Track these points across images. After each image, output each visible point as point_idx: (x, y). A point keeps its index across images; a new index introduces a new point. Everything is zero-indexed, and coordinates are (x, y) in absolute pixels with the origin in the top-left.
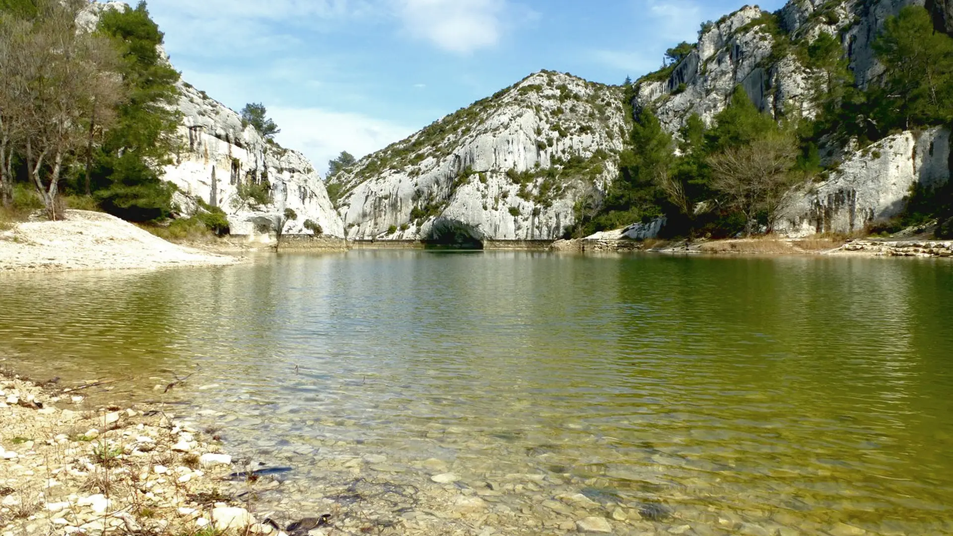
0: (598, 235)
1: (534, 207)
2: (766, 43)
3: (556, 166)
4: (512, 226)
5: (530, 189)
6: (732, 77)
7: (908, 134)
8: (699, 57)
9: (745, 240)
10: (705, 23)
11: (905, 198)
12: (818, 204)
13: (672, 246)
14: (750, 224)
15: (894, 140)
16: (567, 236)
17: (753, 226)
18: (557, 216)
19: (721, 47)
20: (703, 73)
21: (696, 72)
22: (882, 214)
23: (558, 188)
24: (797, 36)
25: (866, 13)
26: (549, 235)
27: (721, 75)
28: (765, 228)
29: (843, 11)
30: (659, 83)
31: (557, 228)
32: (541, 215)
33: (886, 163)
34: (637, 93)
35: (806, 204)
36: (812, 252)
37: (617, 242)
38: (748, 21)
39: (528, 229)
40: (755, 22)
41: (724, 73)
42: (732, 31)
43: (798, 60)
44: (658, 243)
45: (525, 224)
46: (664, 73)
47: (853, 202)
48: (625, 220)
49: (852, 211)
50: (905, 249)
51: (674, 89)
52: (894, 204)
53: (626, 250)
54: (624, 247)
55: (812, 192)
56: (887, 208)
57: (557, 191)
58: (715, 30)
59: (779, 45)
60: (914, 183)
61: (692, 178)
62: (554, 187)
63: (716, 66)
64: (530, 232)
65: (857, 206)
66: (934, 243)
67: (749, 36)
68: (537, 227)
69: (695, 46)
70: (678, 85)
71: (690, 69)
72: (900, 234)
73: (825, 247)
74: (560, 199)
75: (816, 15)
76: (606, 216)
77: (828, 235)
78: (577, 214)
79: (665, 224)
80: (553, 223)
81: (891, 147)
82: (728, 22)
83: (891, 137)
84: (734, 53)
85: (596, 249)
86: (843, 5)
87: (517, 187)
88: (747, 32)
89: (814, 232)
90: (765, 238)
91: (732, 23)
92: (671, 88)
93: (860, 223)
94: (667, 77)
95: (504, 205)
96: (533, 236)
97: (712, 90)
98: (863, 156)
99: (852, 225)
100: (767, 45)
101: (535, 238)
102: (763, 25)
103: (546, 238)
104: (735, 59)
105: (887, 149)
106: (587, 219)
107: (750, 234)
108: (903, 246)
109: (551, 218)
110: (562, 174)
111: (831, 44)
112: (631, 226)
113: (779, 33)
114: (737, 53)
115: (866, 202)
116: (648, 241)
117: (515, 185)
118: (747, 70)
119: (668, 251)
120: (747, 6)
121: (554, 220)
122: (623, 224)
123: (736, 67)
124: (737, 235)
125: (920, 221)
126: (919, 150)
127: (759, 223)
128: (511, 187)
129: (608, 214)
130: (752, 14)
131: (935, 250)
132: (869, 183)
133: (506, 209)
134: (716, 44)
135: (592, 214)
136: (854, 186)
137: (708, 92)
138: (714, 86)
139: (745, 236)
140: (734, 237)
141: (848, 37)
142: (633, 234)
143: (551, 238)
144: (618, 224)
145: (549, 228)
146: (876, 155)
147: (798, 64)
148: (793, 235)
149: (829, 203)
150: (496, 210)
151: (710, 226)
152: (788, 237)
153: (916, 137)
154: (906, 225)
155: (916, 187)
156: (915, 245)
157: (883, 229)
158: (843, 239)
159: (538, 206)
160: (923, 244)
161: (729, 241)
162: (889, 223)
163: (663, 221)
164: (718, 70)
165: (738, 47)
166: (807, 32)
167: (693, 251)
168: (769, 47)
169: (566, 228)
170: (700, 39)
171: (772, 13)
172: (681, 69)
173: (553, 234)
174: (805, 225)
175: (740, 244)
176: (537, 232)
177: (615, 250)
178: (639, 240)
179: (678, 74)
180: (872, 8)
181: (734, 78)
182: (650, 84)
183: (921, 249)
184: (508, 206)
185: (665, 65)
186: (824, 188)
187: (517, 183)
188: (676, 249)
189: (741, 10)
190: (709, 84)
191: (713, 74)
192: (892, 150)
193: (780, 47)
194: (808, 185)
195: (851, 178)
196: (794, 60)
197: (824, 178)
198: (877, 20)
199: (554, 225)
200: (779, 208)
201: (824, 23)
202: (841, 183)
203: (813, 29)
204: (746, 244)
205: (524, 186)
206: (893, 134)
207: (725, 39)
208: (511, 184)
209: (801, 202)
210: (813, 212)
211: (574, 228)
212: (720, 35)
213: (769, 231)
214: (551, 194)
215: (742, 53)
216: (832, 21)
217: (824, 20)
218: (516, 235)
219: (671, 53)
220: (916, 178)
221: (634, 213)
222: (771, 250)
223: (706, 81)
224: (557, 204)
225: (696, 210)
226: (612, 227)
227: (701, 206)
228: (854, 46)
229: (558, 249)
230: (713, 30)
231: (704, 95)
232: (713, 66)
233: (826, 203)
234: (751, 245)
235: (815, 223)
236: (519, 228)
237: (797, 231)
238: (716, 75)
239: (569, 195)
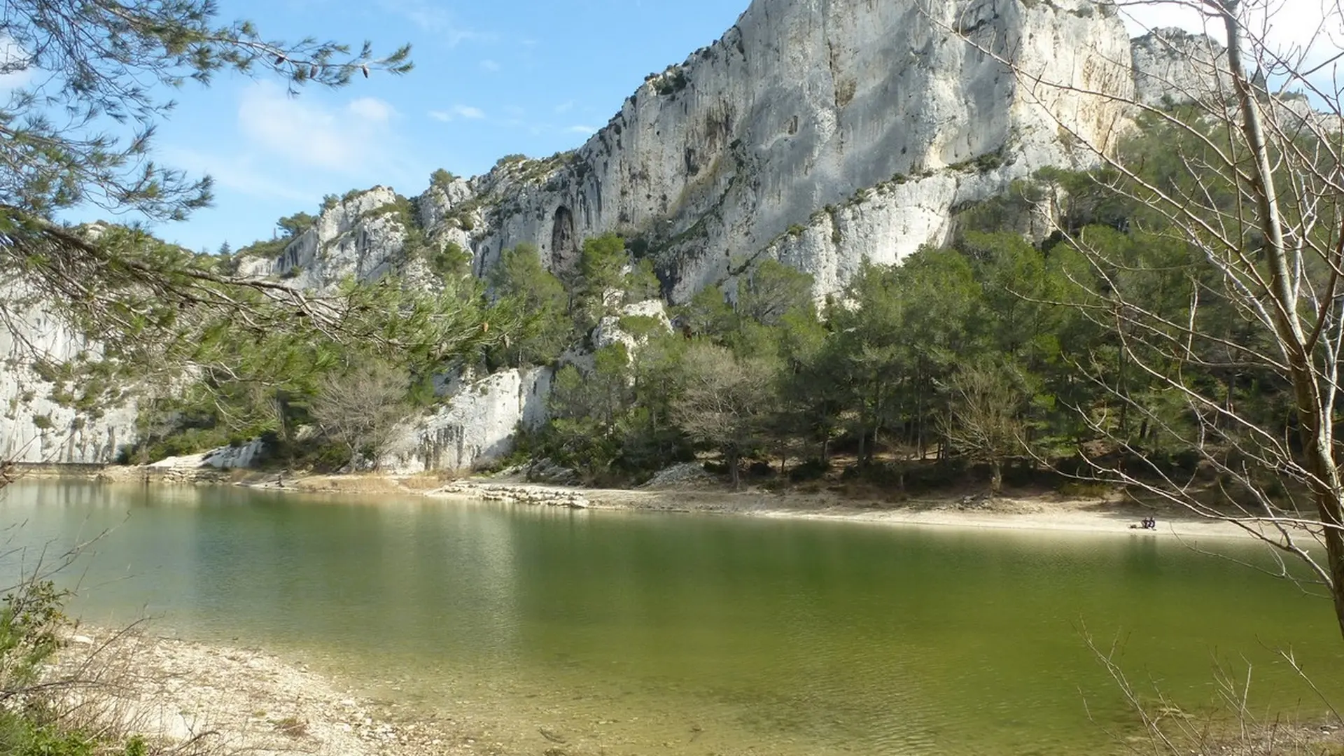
0: (169, 462)
1: (74, 417)
2: (398, 235)
3: (112, 360)
4: (38, 443)
5: (70, 390)
6: (356, 269)
7: (514, 371)
8: (318, 236)
9: (348, 477)
10: (330, 196)
11: (510, 437)
12: (427, 439)
13: (265, 480)
14: (355, 458)
15: (501, 377)
16: (124, 460)
17: (359, 461)
18: (111, 431)
19: (346, 230)
20: (323, 257)
21: (314, 255)
22: (488, 452)
23: (114, 392)
24: (431, 234)
25: (499, 224)
26: (95, 457)
27: (344, 264)
28: (371, 463)
29: (478, 217)
30: (266, 260)
31: (110, 447)
32: (85, 429)
33: (492, 400)
34: (236, 270)
35: (415, 438)
36: (417, 492)
37: (196, 471)
38: (379, 205)
39: (62, 448)
40: (387, 207)
41: (347, 262)
42: (361, 213)
43: (429, 265)
44: (249, 474)
45: (61, 439)
46: (273, 249)
47: (462, 438)
48: (209, 441)
49: (460, 448)
50: (495, 493)
51: (286, 272)
52: (499, 442)
53: (207, 483)
54: (205, 478)
55: (421, 426)
56: (492, 446)
57: (112, 396)
58: (339, 208)
59: (411, 240)
60: (519, 421)
61: (293, 399)
62: (108, 390)
63: (339, 252)
64: (66, 451)
65: (465, 443)
66: (518, 488)
67: (379, 223)
68: (78, 446)
69: (315, 222)
70: (291, 266)
71: (307, 249)
72: (500, 474)
73: (431, 487)
74: (116, 407)
75: (451, 214)
76: (182, 436)
77: (434, 472)
78: (140, 432)
79: (260, 450)
80: (103, 440)
81: (498, 384)
82: (356, 202)
83: (499, 374)
84: (361, 240)
85: (166, 480)
86: (479, 210)
87: (48, 387)
88: (377, 218)
89: (422, 469)
90: (368, 476)
91: (361, 203)
92: (282, 269)
93: (467, 461)
94: (277, 254)
95: (25, 411)
96: (70, 457)
97: (332, 280)
98: (471, 391)
99: (459, 463)
100: (398, 238)
101: (74, 460)
102: (396, 213)
103: (91, 461)
104: (361, 248)
105: (495, 386)
106: (154, 439)
107: (354, 470)
108: (495, 490)
109: (100, 434)
110: (121, 372)
111: (459, 258)
112: (215, 451)
113: (412, 225)
114: (364, 242)
115: (473, 439)
116: (237, 472)
117: (45, 383)
118: (374, 262)
119: (260, 486)
120: (378, 186)
121: (106, 436)
122: (206, 448)
123: (362, 257)
124: (341, 470)
125: (519, 462)
126: (524, 389)
127: (365, 457)
128: (39, 385)
129: (185, 432)
130: (385, 197)
131: (518, 494)
132: (477, 419)
133: (28, 417)
134: (340, 225)
135: (163, 432)
136: (463, 422)
137: (327, 282)
138: (335, 276)
139: (348, 472)
140: (337, 472)
141: (480, 247)
142: (217, 461)
143: (99, 461)
144: (198, 446)
145: (97, 447)
146: (484, 392)
147: (428, 270)
148: (400, 471)
149: (438, 438)
150: (12, 418)
151: (312, 456)
152: (395, 473)
153: (522, 375)
154: (506, 464)
155: (520, 426)
156: (504, 489)
157: (486, 469)
158: (448, 478)
159: (82, 416)
160: (510, 488)
161: (332, 477)
162: (493, 462)
163: (257, 447)
164: (341, 256)
165: (365, 233)
166: (440, 234)
167: (289, 487)
168: (400, 240)
169: (123, 449)
170: (322, 215)
171: (408, 198)
172: (295, 248)
173: (103, 455)
174: (414, 460)
175: (342, 482)
176: (77, 452)
177: (192, 483)
178: (225, 469)
179: (291, 252)
180: (505, 221)
181: (359, 269)
182: (254, 260)
183: (508, 493)
184: (32, 413)
185: (276, 238)
186: (435, 423)
187: (49, 381)
188: (269, 485)
189: (372, 190)
190: (328, 272)
191: (334, 261)
192: (499, 388)
193: (413, 244)
194: (418, 419)
195: (461, 414)
196: (424, 265)
197: (434, 411)
198: (509, 235)
199: (105, 444)
200: (387, 441)
201: (458, 227)
202: (450, 418)
203: (446, 231)
204: (348, 482)
205: (60, 386)
206: (501, 371)
207: (351, 220)
208: (38, 381)
209: (409, 436)
210: (422, 448)
211: (135, 448)
212: (345, 215)
213: (375, 468)
214: (102, 399)
215: (370, 241)
216: (466, 227)
217: (459, 223)
218: (44, 456)
219: (285, 223)
220: (520, 416)
221: (220, 434)
222: (374, 489)
223: (325, 268)
224: (111, 414)
225: (299, 435)
226: (190, 451)
227: (304, 431)
228: (486, 259)
229: (110, 481)
230: (338, 207)
231: (322, 285)
232: (334, 251)
233: (435, 438)
234: (354, 482)
235: (423, 459)
236: (48, 446)
237: (406, 467)
238: (338, 263)
239: (131, 403)
